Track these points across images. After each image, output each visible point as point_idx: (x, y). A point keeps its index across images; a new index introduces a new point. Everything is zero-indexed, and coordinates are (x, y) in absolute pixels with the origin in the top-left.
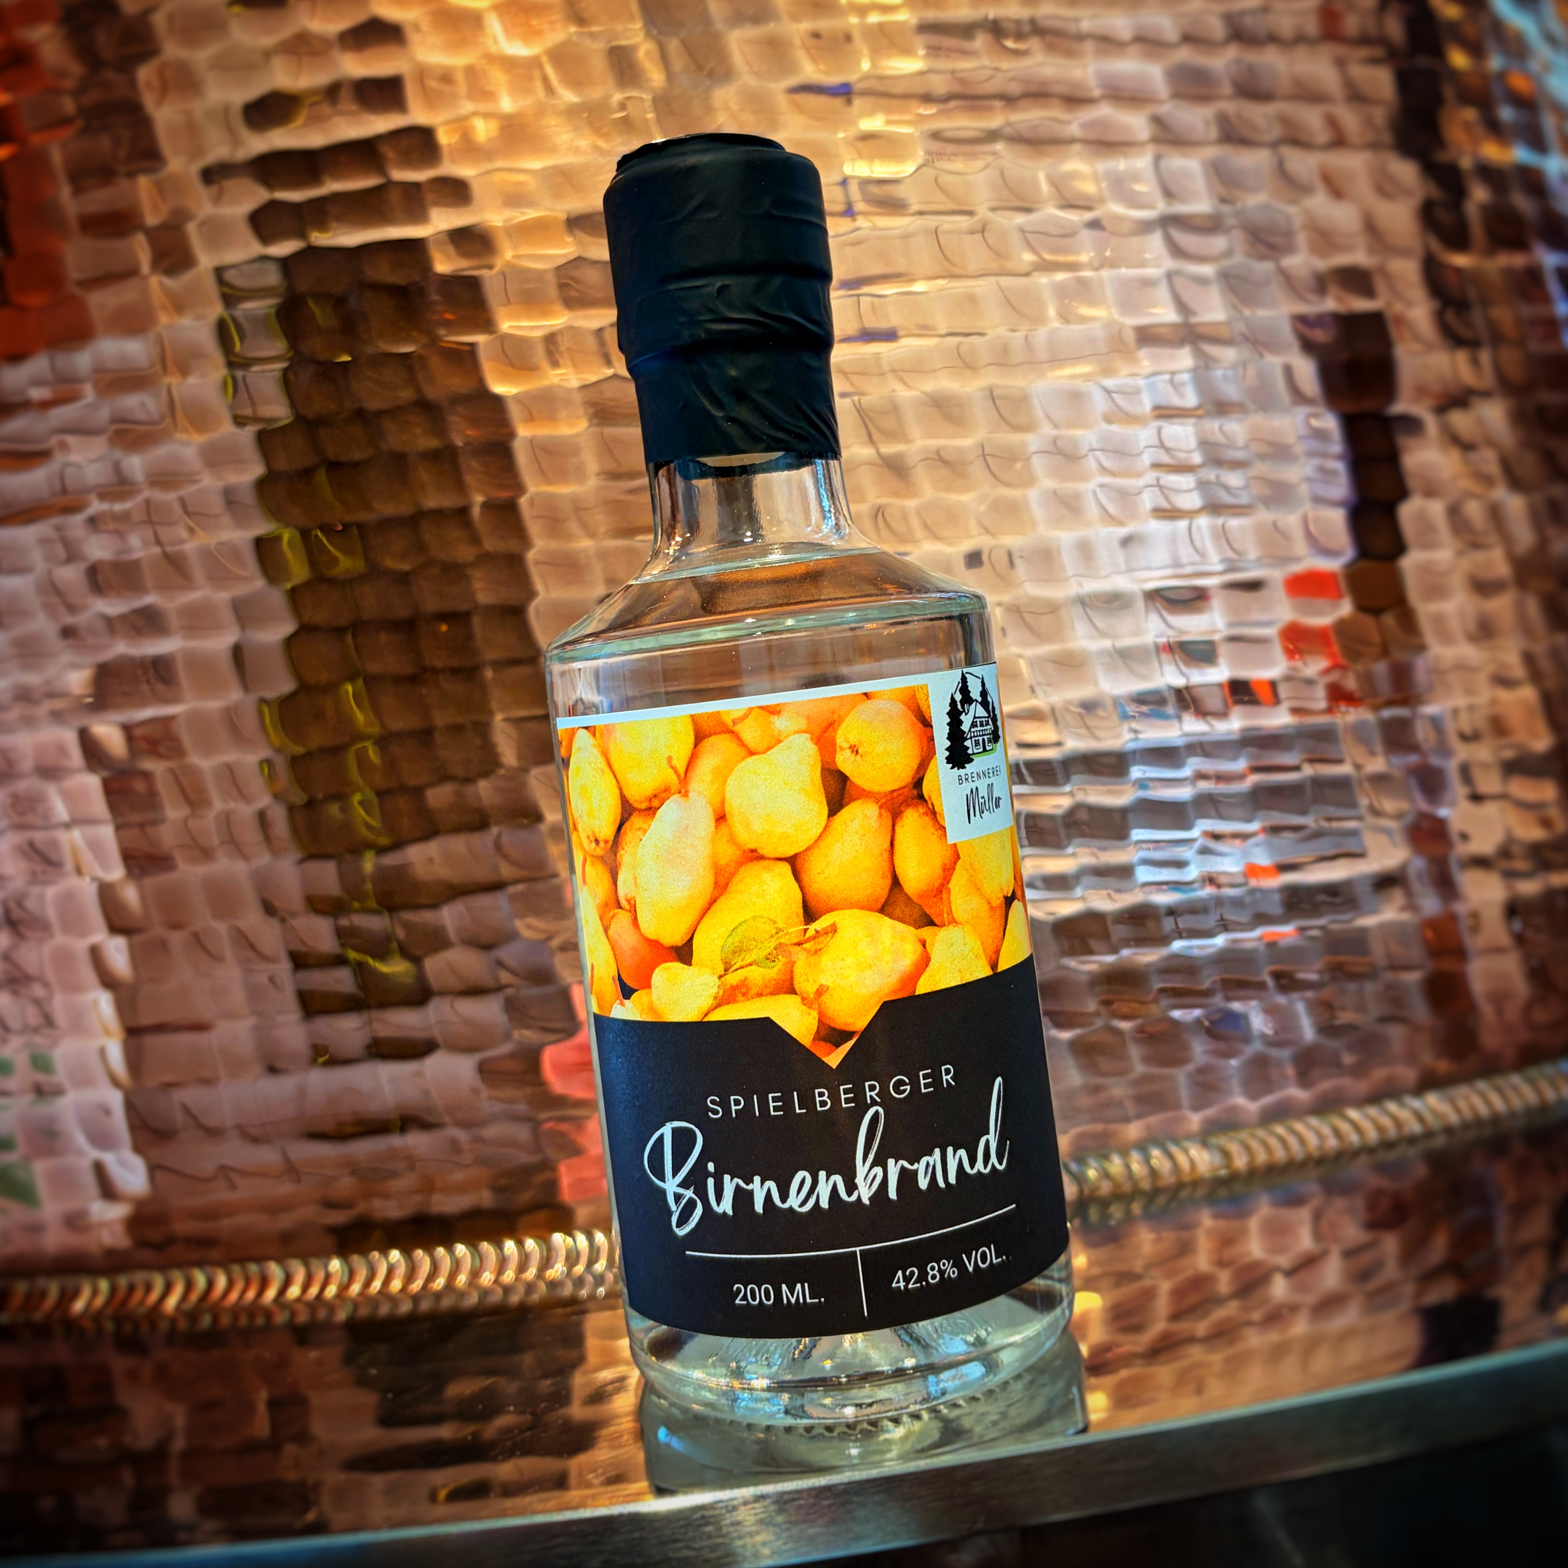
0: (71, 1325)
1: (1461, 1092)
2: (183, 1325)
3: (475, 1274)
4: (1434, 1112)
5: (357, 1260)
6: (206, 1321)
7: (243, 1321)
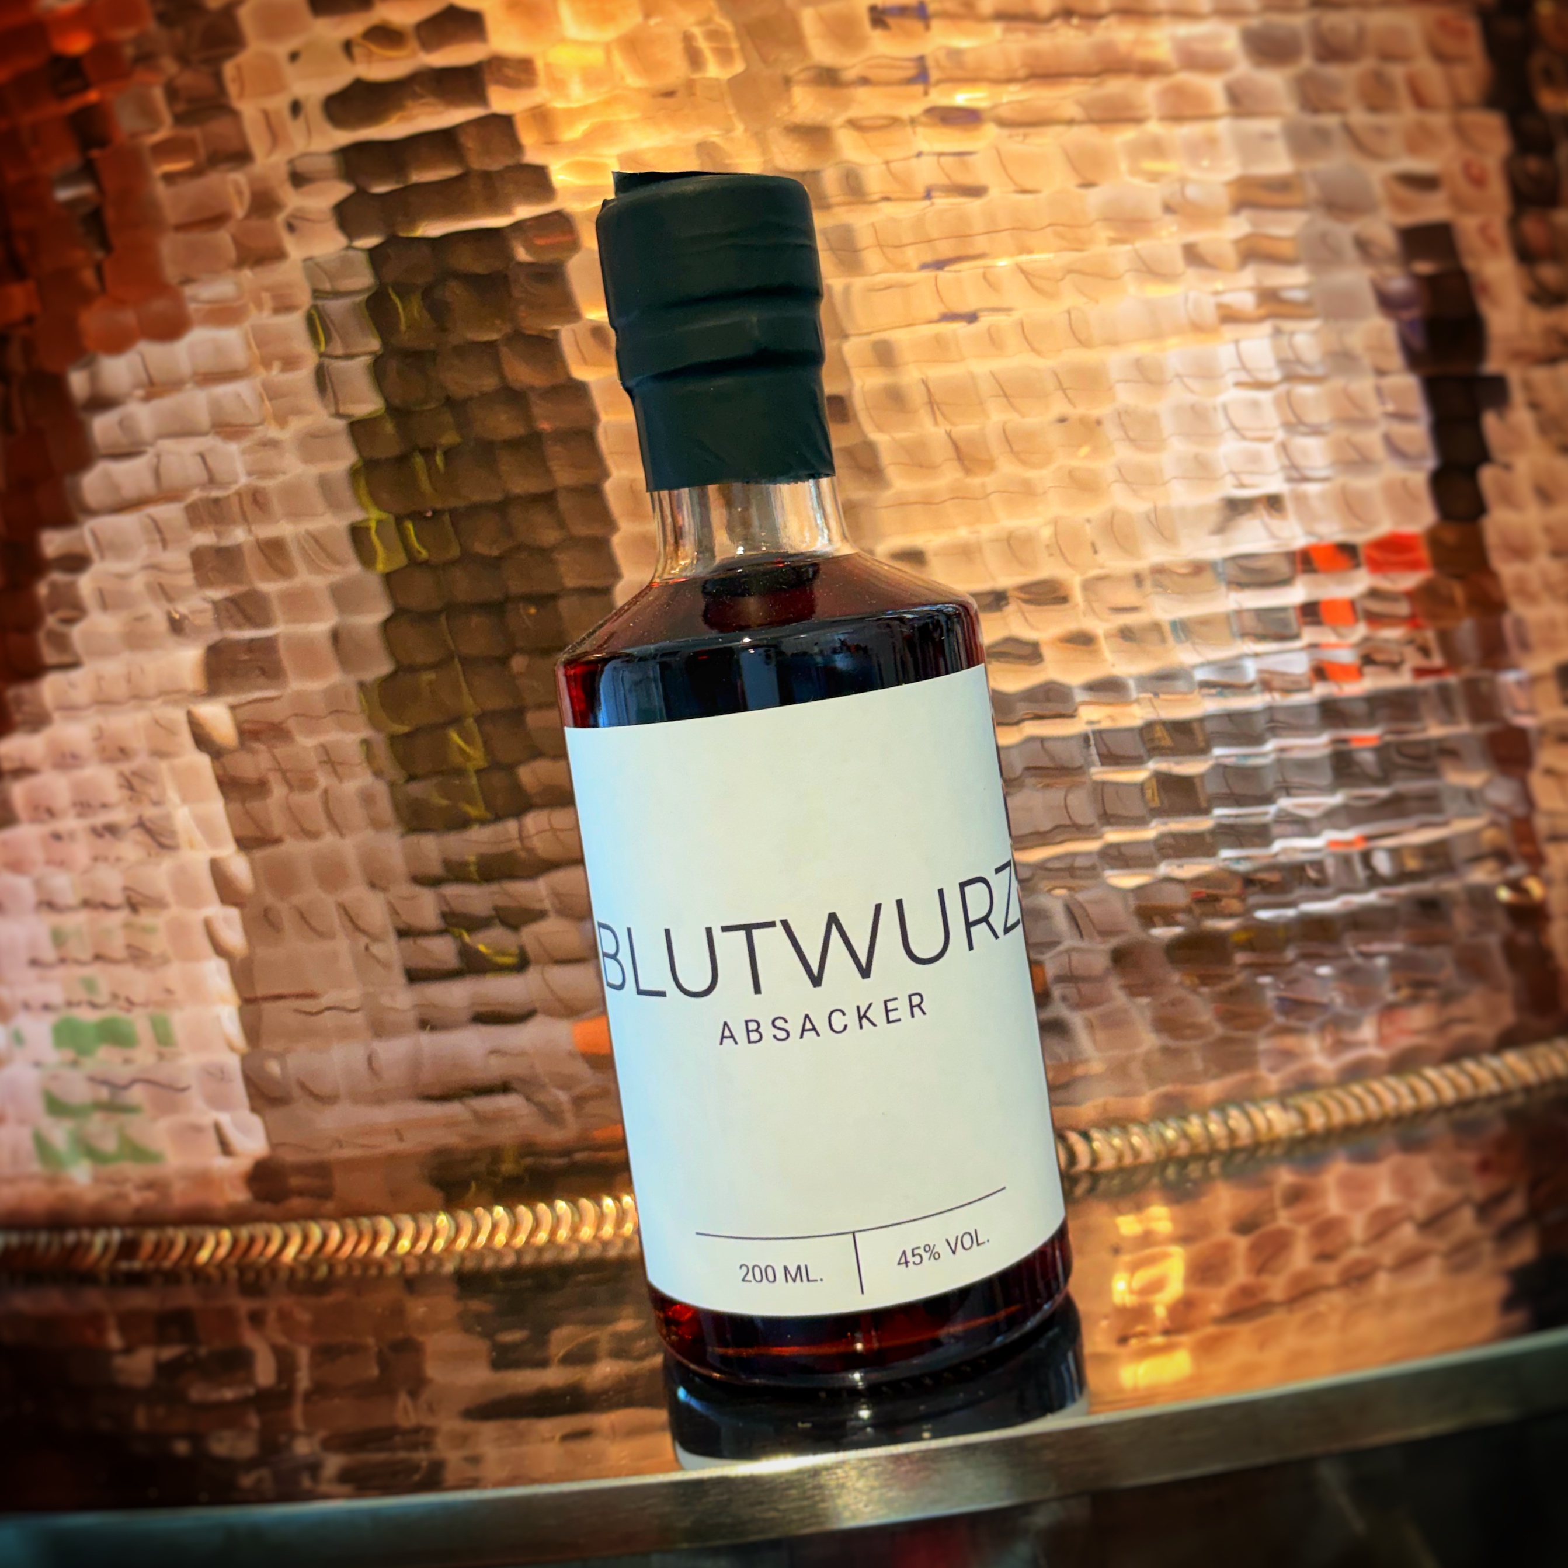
0: (198, 1274)
1: (1541, 1050)
2: (301, 1274)
3: (575, 1229)
4: (1513, 1071)
5: (463, 1216)
6: (323, 1271)
7: (357, 1272)
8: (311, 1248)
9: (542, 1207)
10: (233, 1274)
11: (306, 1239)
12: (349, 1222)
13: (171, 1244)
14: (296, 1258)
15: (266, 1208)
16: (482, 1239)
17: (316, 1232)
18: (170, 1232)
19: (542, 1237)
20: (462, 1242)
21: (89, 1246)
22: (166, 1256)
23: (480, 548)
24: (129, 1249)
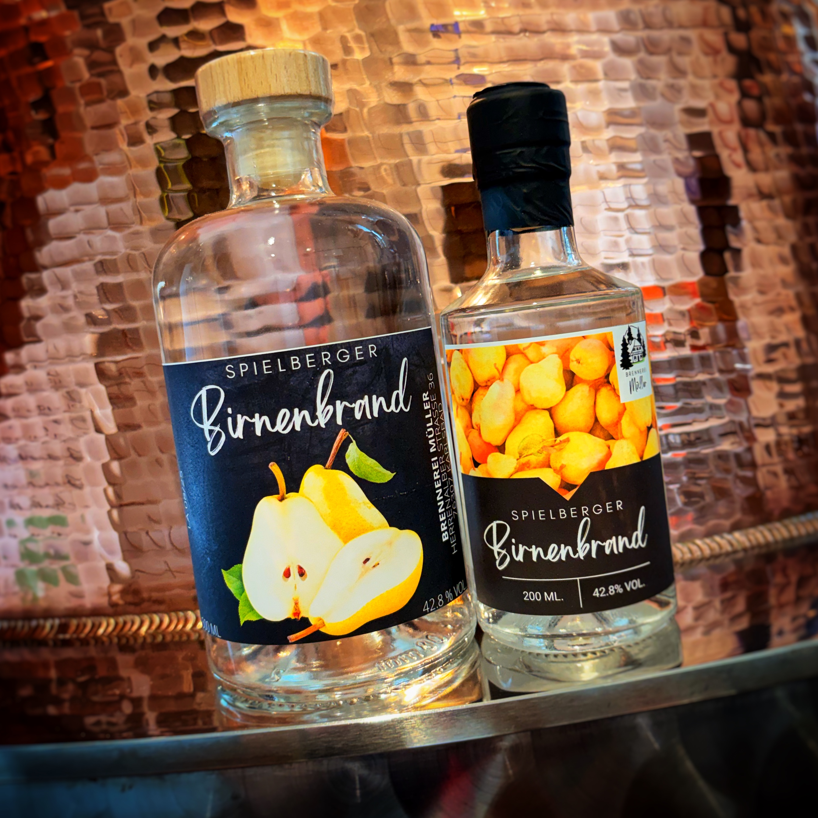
0: (98, 640)
1: (752, 531)
2: (149, 640)
4: (738, 541)
6: (160, 638)
7: (177, 638)
8: (154, 627)
10: (115, 640)
11: (152, 622)
12: (173, 614)
13: (85, 626)
14: (146, 632)
15: (132, 608)
17: (157, 619)
18: (84, 620)
21: (44, 627)
22: (82, 631)
24: (63, 628)
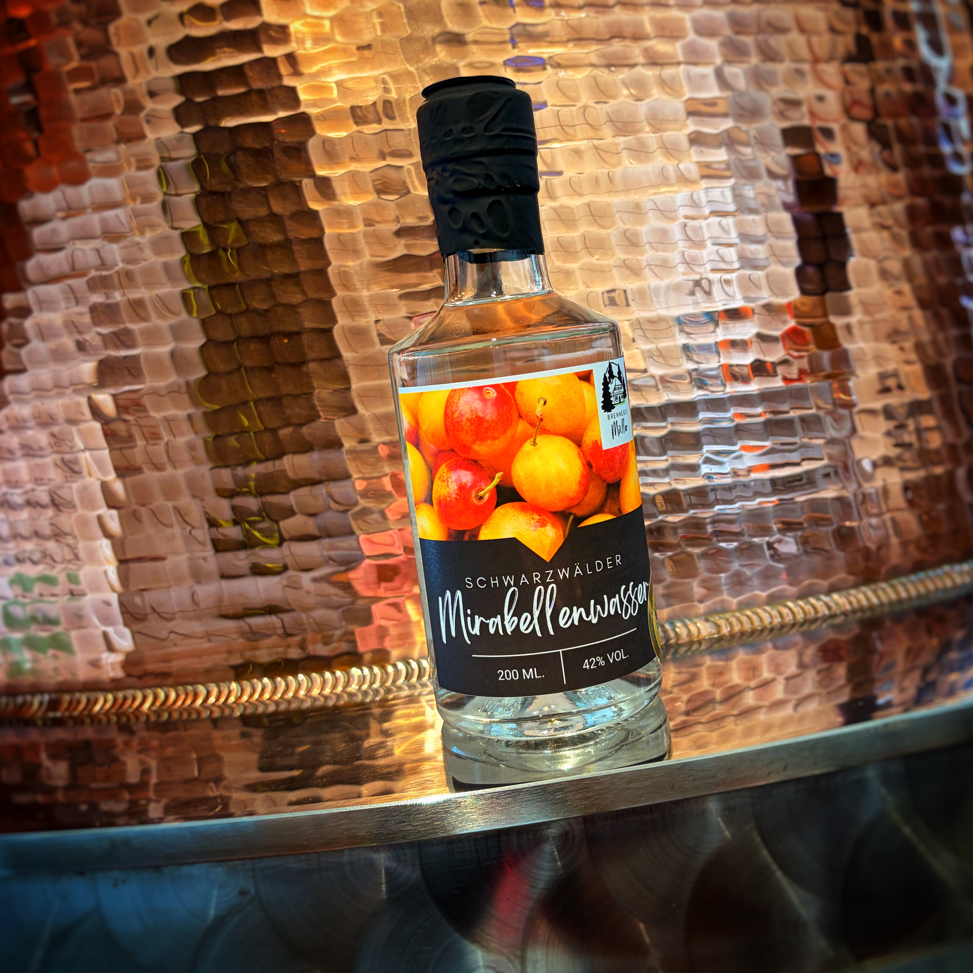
0: (94, 719)
1: (853, 592)
2: (153, 718)
3: (309, 690)
4: (837, 604)
5: (245, 683)
6: (165, 716)
7: (185, 716)
8: (158, 704)
9: (290, 678)
10: (114, 719)
11: (156, 698)
12: (180, 688)
13: (79, 702)
14: (149, 708)
15: (133, 680)
16: (256, 696)
17: (162, 695)
18: (77, 695)
19: (290, 694)
20: (245, 698)
21: (31, 704)
22: (75, 709)
23: (255, 305)
24: (54, 705)
